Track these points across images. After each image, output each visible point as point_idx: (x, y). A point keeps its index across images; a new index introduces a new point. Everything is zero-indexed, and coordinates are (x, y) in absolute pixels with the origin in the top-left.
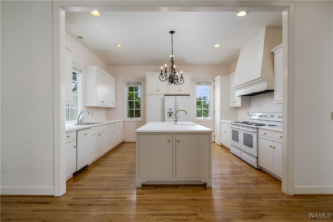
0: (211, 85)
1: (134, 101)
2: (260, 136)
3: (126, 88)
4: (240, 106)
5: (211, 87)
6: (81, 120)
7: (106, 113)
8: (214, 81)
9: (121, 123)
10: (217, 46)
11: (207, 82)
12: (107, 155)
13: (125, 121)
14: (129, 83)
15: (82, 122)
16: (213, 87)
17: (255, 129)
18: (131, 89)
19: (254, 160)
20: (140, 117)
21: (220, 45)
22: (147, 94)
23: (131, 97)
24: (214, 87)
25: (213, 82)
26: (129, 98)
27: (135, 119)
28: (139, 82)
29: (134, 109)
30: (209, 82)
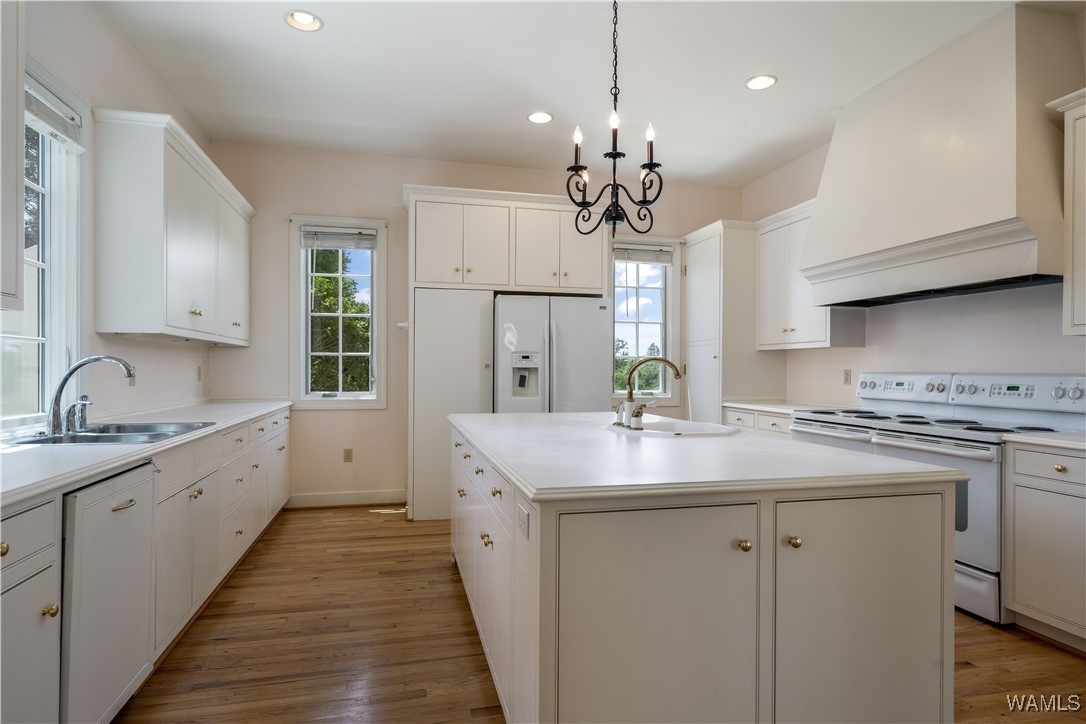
0: (671, 261)
1: (339, 313)
2: (1011, 479)
3: (303, 252)
4: (827, 344)
5: (669, 269)
6: (71, 412)
7: (199, 368)
8: (683, 244)
9: (280, 418)
10: (761, 83)
11: (658, 248)
12: (227, 596)
13: (298, 406)
14: (316, 233)
15: (77, 424)
16: (678, 268)
17: (988, 449)
18: (325, 261)
19: (984, 587)
20: (364, 386)
21: (772, 81)
22: (412, 284)
23: (324, 297)
24: (684, 271)
25: (678, 248)
26: (318, 304)
27: (342, 396)
28: (364, 232)
29: (340, 354)
30: (664, 249)
